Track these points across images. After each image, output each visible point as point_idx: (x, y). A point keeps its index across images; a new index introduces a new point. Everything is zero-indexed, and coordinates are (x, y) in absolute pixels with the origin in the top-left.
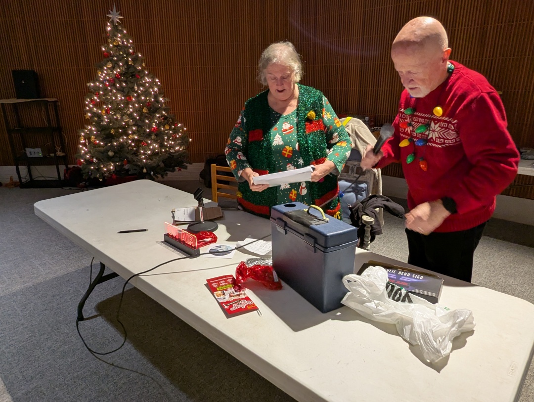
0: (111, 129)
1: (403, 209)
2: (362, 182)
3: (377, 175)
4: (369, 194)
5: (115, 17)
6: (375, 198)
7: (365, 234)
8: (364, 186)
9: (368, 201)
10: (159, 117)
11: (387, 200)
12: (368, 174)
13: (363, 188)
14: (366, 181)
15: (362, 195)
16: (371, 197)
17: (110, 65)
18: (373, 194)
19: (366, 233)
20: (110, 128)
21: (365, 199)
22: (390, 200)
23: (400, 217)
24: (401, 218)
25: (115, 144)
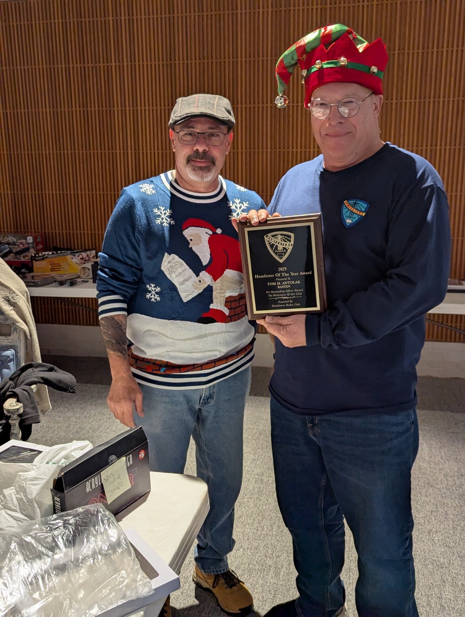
1: (73, 378)
2: (7, 348)
3: (29, 334)
4: (20, 365)
6: (31, 369)
7: (12, 431)
8: (10, 353)
9: (19, 375)
11: (51, 370)
12: (15, 334)
13: (9, 357)
14: (12, 344)
15: (8, 368)
16: (24, 369)
18: (26, 364)
19: (12, 428)
21: (14, 374)
22: (56, 368)
23: (70, 392)
24: (72, 392)
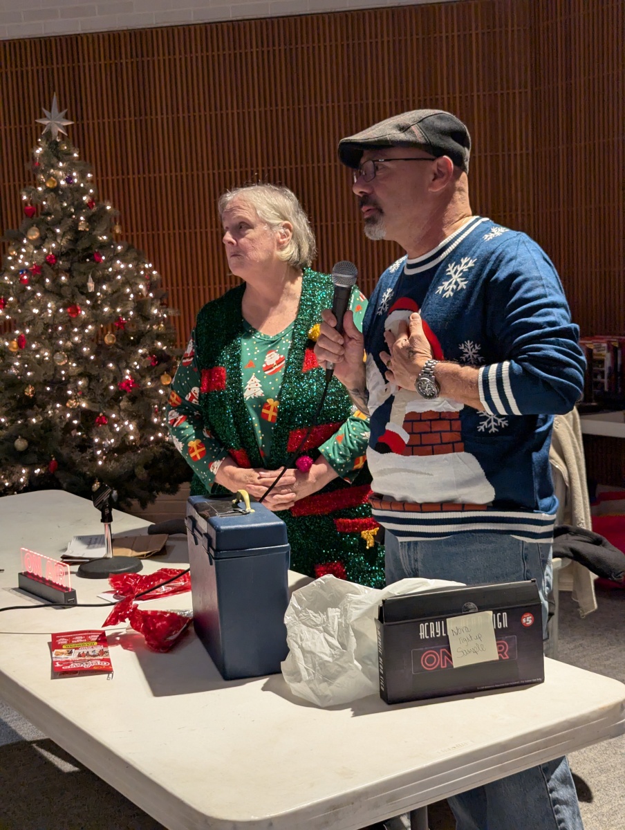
0: (28, 385)
5: (56, 123)
10: (144, 356)
11: (596, 542)
17: (34, 234)
18: (561, 526)
20: (24, 383)
25: (34, 420)
